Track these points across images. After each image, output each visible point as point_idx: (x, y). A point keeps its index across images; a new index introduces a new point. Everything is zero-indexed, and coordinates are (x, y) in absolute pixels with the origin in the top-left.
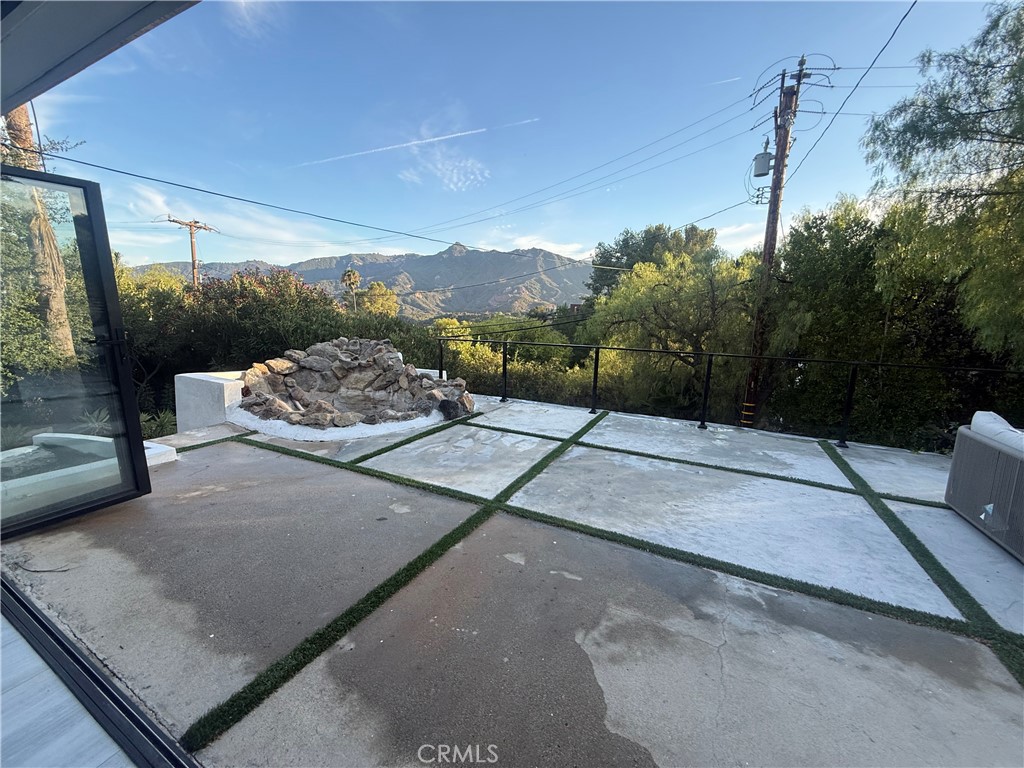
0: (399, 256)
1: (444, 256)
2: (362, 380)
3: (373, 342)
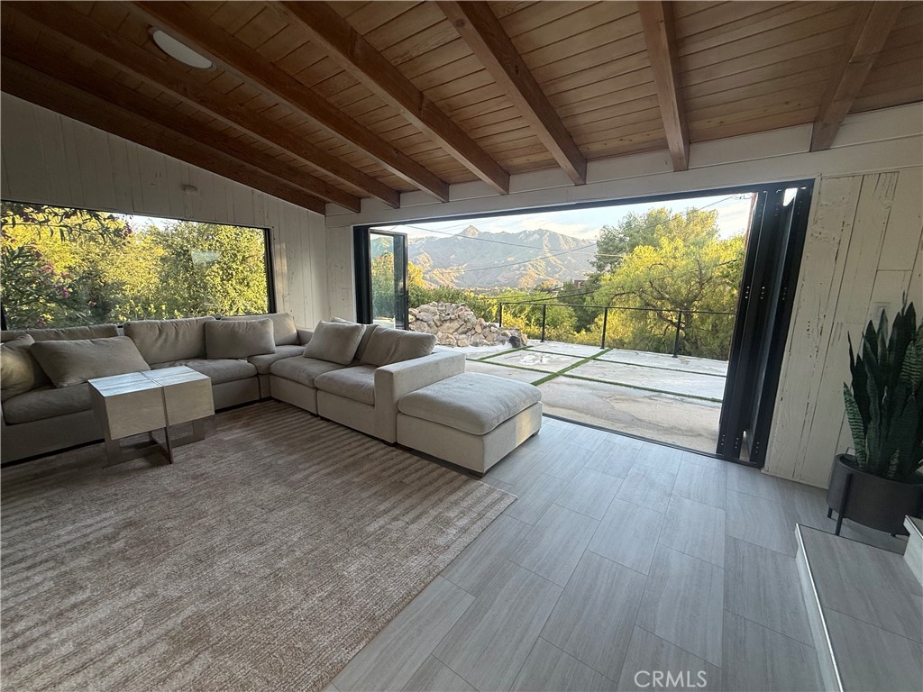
0: (420, 239)
1: (459, 237)
2: (452, 328)
3: (454, 305)
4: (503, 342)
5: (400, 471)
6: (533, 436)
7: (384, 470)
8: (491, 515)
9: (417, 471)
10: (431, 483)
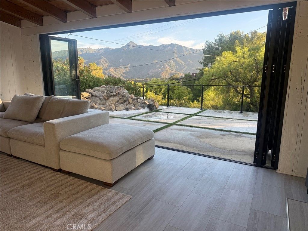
0: (101, 49)
1: (125, 49)
2: (115, 100)
3: (116, 87)
4: (144, 107)
5: (59, 186)
6: (149, 159)
7: (48, 187)
8: (113, 209)
9: (70, 185)
10: (78, 192)
